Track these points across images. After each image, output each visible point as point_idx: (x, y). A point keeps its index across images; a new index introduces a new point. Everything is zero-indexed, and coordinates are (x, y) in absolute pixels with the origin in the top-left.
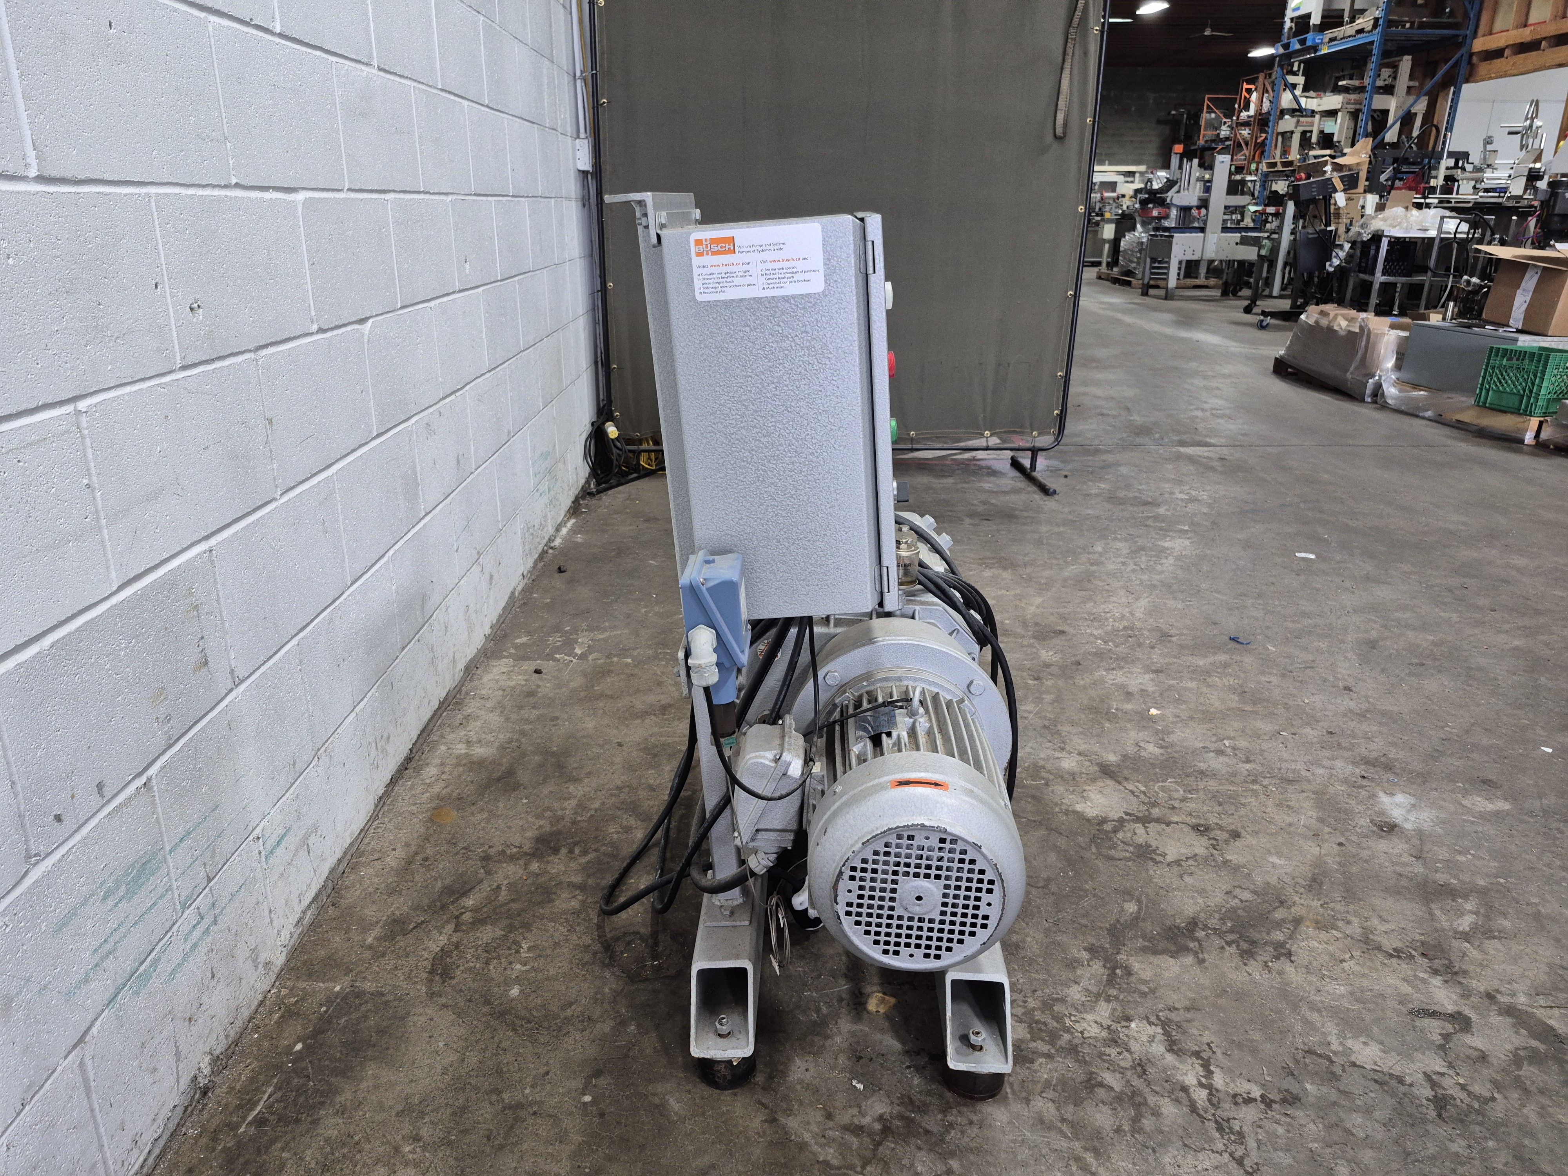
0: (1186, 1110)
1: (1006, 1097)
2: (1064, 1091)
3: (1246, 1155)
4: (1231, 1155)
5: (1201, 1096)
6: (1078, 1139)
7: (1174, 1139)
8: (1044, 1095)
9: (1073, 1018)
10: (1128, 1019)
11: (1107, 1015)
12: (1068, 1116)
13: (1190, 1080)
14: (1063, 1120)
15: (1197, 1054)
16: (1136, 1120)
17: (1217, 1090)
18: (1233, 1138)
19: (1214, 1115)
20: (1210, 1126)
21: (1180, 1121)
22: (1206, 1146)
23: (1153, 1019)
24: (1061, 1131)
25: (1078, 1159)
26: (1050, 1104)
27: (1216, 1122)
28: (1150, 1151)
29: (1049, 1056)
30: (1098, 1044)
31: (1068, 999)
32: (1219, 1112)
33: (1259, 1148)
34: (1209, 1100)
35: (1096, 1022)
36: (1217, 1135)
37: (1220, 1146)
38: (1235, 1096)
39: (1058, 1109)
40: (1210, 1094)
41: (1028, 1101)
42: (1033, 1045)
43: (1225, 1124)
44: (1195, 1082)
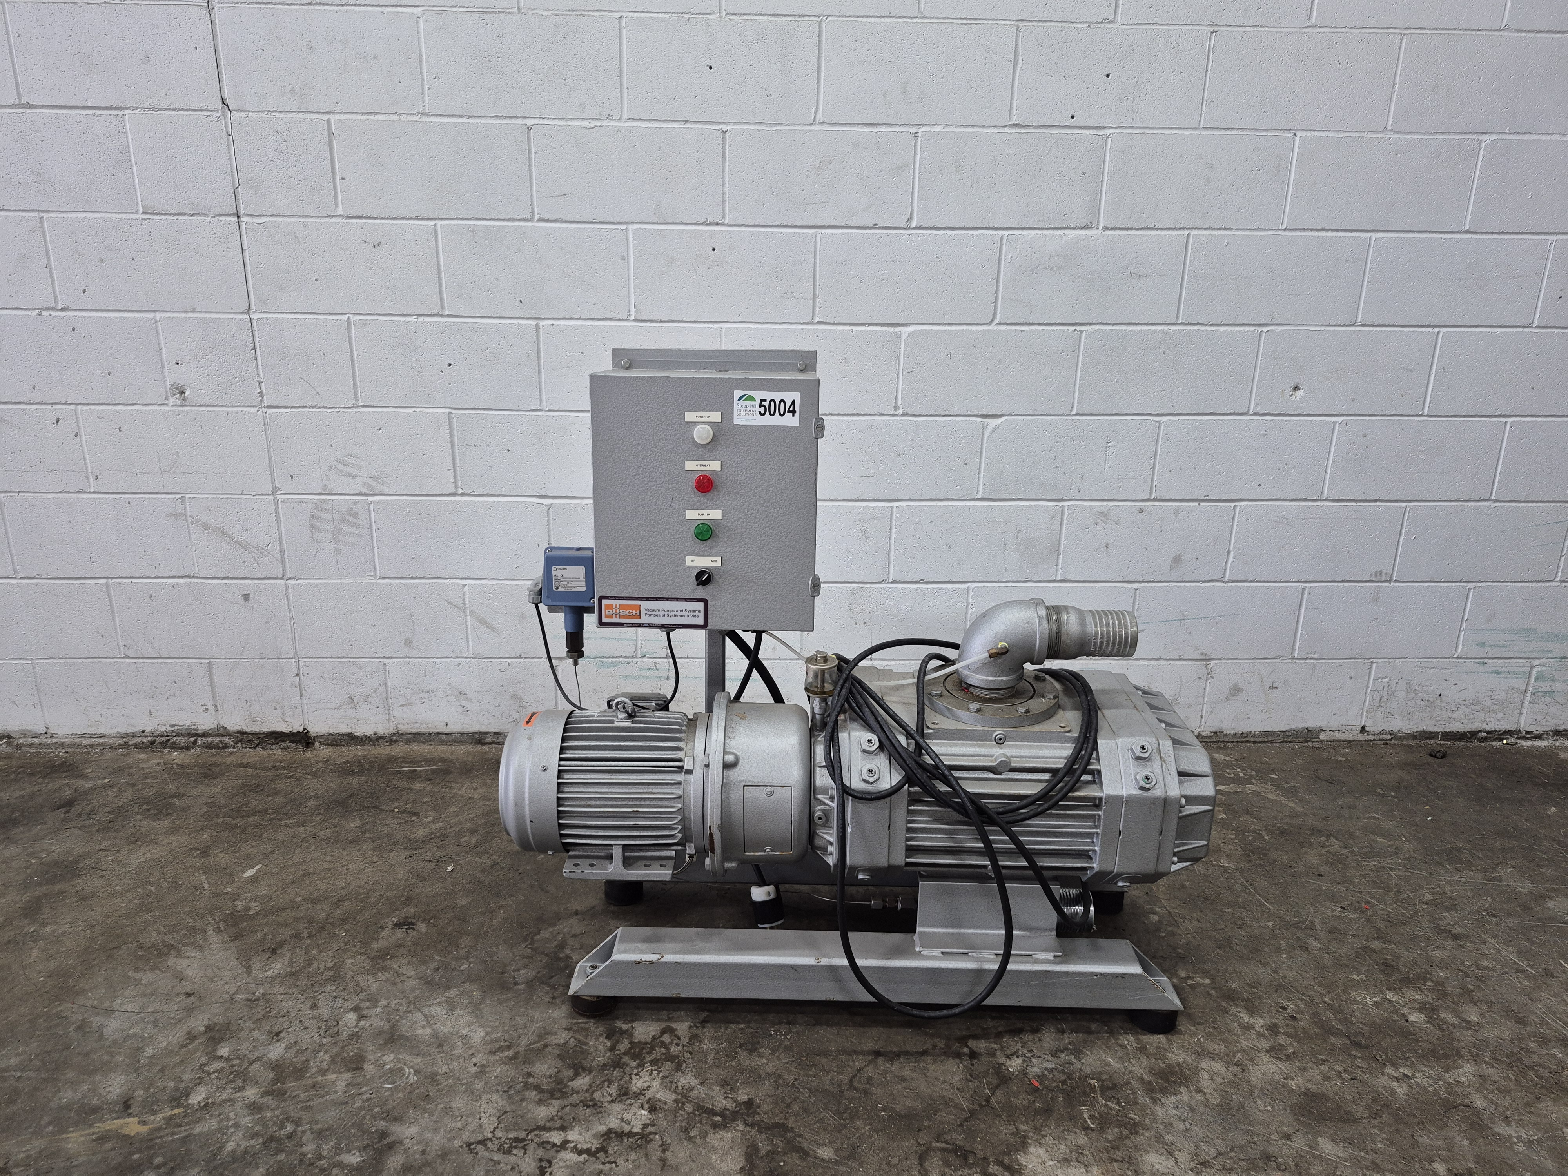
0: (541, 1123)
1: (574, 1018)
2: (574, 1051)
3: (487, 1149)
4: (490, 1139)
5: (556, 1138)
6: (526, 1051)
7: (513, 1107)
8: (572, 1039)
9: (655, 1072)
10: (652, 1110)
11: (658, 1096)
12: (549, 1049)
13: (573, 1135)
14: (546, 1046)
15: (603, 1149)
16: (537, 1087)
17: (558, 1151)
18: (506, 1146)
19: (532, 1140)
20: (523, 1135)
21: (530, 1115)
22: (502, 1125)
23: (650, 1129)
24: (535, 1043)
25: (509, 1047)
26: (562, 1041)
27: (523, 1140)
28: (505, 1089)
29: (612, 1049)
30: (622, 1082)
31: (680, 1073)
32: (533, 1145)
33: (491, 1160)
34: (548, 1142)
35: (649, 1087)
36: (511, 1136)
37: (499, 1134)
38: (550, 1163)
39: (557, 1045)
40: (554, 1145)
41: (568, 1029)
42: (626, 1042)
43: (521, 1145)
44: (570, 1138)
